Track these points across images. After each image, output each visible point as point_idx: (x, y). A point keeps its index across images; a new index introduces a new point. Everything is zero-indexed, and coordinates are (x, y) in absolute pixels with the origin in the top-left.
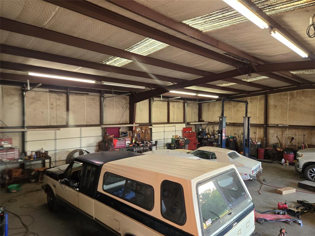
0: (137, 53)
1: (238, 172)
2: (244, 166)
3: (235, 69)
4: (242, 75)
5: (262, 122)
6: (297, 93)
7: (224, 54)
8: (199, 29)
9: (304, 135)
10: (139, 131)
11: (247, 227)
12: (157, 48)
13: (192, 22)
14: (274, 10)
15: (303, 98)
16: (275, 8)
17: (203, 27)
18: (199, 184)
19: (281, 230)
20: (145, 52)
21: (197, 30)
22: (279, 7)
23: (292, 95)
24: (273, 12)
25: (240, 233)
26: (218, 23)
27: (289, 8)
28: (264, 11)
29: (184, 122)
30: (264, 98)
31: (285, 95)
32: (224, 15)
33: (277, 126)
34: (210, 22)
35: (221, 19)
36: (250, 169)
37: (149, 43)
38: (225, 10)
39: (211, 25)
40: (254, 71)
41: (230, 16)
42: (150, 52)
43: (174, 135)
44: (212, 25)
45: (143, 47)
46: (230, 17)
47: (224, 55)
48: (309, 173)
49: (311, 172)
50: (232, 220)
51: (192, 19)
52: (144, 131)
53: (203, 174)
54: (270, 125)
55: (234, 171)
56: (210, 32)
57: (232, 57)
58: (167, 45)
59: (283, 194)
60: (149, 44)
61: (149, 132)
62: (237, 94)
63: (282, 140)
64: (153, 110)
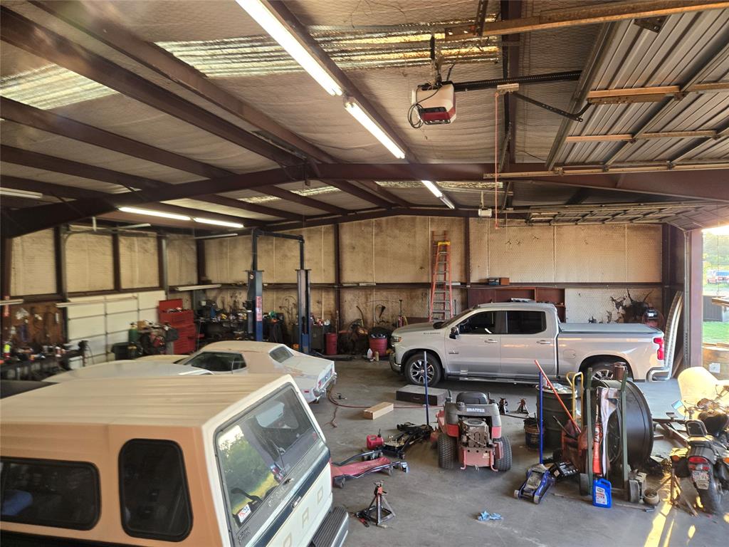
0: (16, 100)
1: (297, 389)
2: (302, 375)
3: (278, 167)
4: (293, 181)
5: (331, 279)
6: (387, 221)
7: (253, 132)
8: (198, 67)
9: (401, 301)
10: (25, 318)
11: (319, 502)
12: (82, 94)
13: (180, 49)
14: (350, 60)
15: (397, 232)
16: (352, 58)
17: (207, 66)
18: (221, 431)
19: (376, 490)
20: (45, 100)
21: (192, 70)
22: (360, 58)
24: (349, 65)
25: (307, 517)
26: (241, 65)
27: (375, 62)
28: (333, 59)
29: (161, 287)
30: (332, 231)
31: (368, 225)
32: (255, 49)
33: (356, 287)
34: (225, 59)
35: (249, 57)
36: (314, 379)
37: (58, 78)
38: (257, 41)
39: (225, 65)
40: (315, 177)
41: (268, 54)
42: (59, 101)
43: (135, 320)
44: (228, 66)
45: (39, 86)
46: (268, 57)
47: (255, 134)
48: (411, 370)
49: (415, 368)
50: (292, 493)
51: (180, 43)
52: (40, 318)
53: (228, 406)
54: (346, 285)
55: (289, 388)
56: (223, 80)
57: (272, 141)
58: (113, 91)
59: (374, 418)
60: (56, 82)
61: (57, 319)
62: (283, 221)
63: (366, 313)
64: (70, 257)
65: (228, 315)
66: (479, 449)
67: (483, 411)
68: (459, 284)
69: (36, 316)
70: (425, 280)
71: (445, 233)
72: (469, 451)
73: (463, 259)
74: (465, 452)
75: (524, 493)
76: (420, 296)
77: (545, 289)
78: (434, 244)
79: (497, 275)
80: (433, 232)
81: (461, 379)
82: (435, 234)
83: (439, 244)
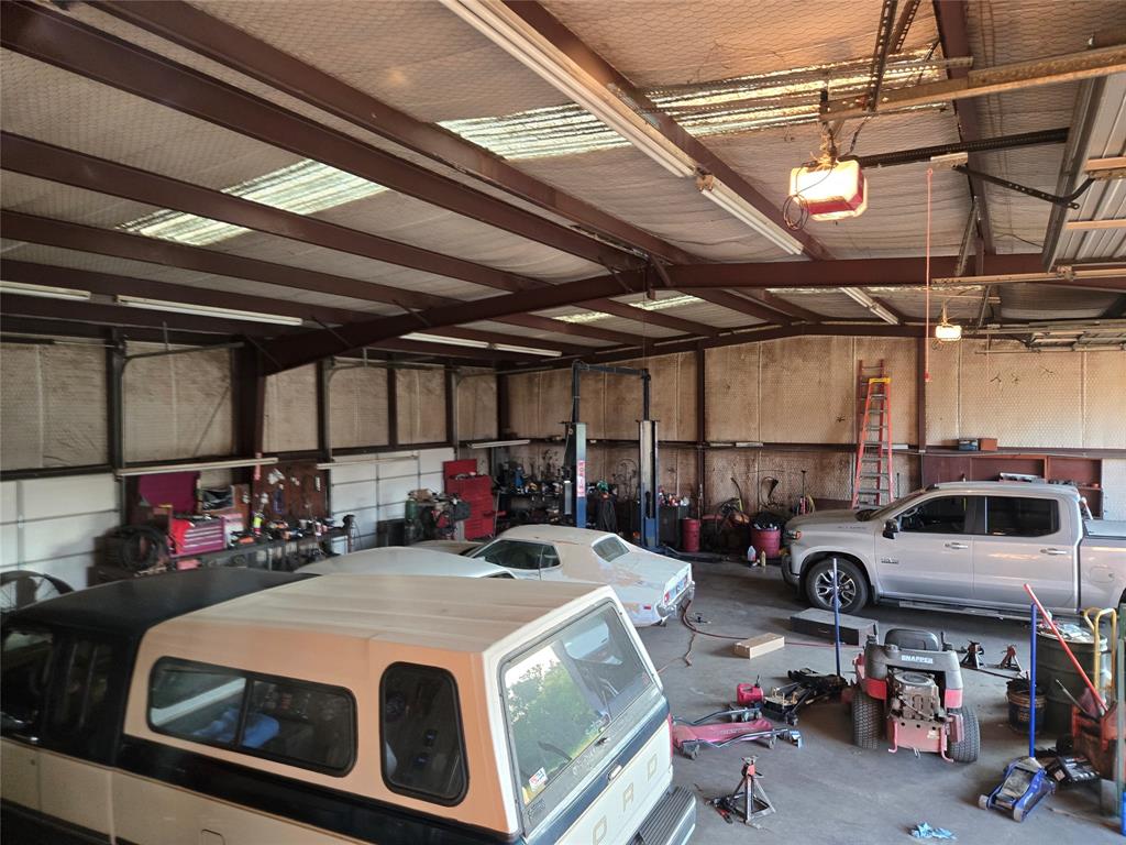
0: (270, 204)
2: (641, 583)
3: (610, 273)
4: (630, 293)
5: (690, 435)
6: (783, 347)
7: (576, 227)
8: (492, 149)
9: (804, 472)
10: (280, 482)
11: (650, 776)
12: (348, 192)
13: (469, 128)
14: (707, 124)
15: (799, 361)
16: (709, 120)
17: (506, 147)
18: (508, 661)
19: (745, 769)
20: (304, 203)
21: (487, 153)
22: (720, 120)
23: (769, 352)
24: (704, 130)
25: (632, 797)
26: (551, 141)
27: (745, 124)
28: (679, 123)
29: (448, 443)
30: (693, 360)
31: (751, 351)
32: (569, 121)
33: (732, 446)
34: (528, 135)
35: (561, 131)
36: (658, 588)
37: (319, 175)
38: (571, 110)
39: (529, 144)
40: (663, 286)
41: (586, 125)
42: (320, 203)
43: (414, 488)
44: (534, 144)
45: (296, 186)
46: (587, 129)
47: (575, 229)
48: (817, 584)
49: (822, 581)
50: (607, 760)
51: (468, 121)
52: (298, 483)
54: (714, 445)
55: (607, 606)
56: (528, 162)
57: (599, 236)
58: (381, 189)
59: (751, 656)
60: (317, 180)
61: (318, 485)
62: (617, 347)
63: (747, 490)
64: (334, 400)
65: (539, 485)
66: (920, 723)
67: (931, 661)
68: (906, 447)
69: (293, 479)
70: (846, 439)
71: (881, 364)
72: (903, 724)
73: (914, 405)
74: (896, 725)
75: (997, 802)
76: (837, 465)
77: (1065, 459)
78: (862, 382)
79: (975, 432)
80: (861, 362)
81: (902, 604)
82: (864, 365)
83: (871, 381)
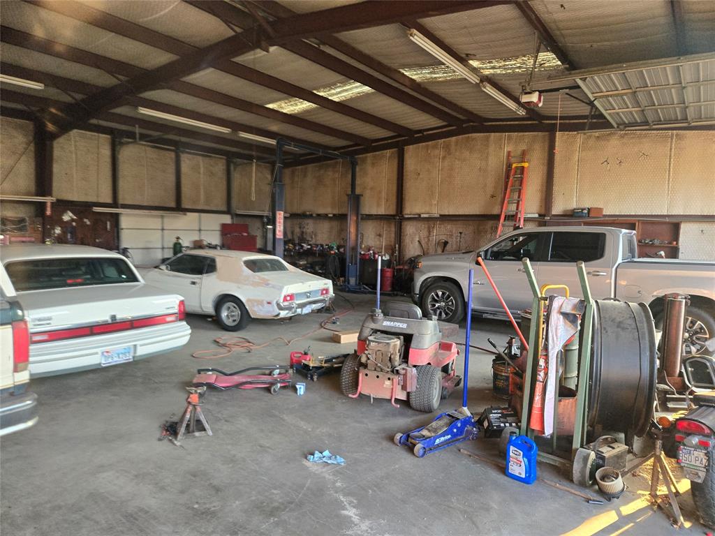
2: (268, 284)
5: (392, 211)
6: (457, 142)
9: (461, 233)
10: (73, 220)
15: (466, 154)
23: (447, 147)
29: (228, 212)
30: (396, 155)
31: (435, 147)
33: (418, 218)
36: (279, 289)
52: (88, 223)
54: (407, 216)
59: (342, 342)
63: (428, 249)
64: (125, 169)
67: (405, 326)
68: (537, 216)
69: (85, 220)
70: (496, 211)
71: (524, 153)
73: (545, 184)
74: (360, 375)
75: (410, 440)
76: (489, 230)
77: (653, 223)
78: (509, 166)
79: (587, 204)
80: (509, 153)
82: (512, 154)
83: (514, 166)
